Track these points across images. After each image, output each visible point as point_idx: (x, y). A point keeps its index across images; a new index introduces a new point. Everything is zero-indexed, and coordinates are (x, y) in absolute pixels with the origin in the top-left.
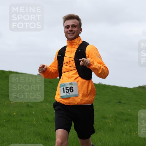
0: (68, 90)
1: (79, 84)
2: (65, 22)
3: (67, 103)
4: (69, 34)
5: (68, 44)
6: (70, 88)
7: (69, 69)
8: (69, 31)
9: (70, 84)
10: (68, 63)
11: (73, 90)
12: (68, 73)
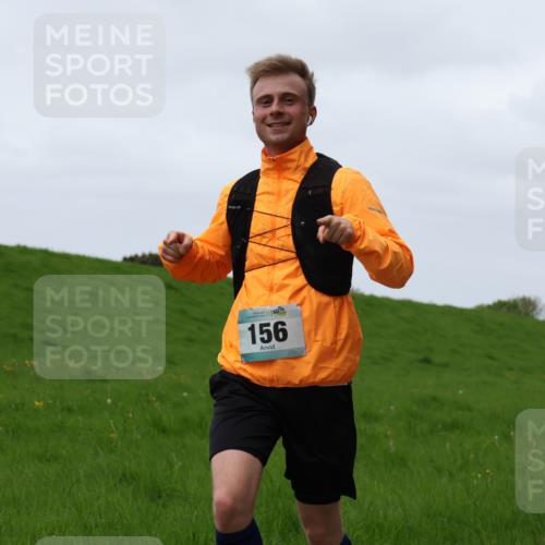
0: (268, 332)
1: (307, 311)
2: (255, 82)
3: (264, 379)
4: (269, 126)
5: (267, 166)
6: (276, 325)
7: (270, 258)
8: (272, 114)
9: (276, 312)
10: (267, 235)
11: (285, 332)
12: (269, 273)
